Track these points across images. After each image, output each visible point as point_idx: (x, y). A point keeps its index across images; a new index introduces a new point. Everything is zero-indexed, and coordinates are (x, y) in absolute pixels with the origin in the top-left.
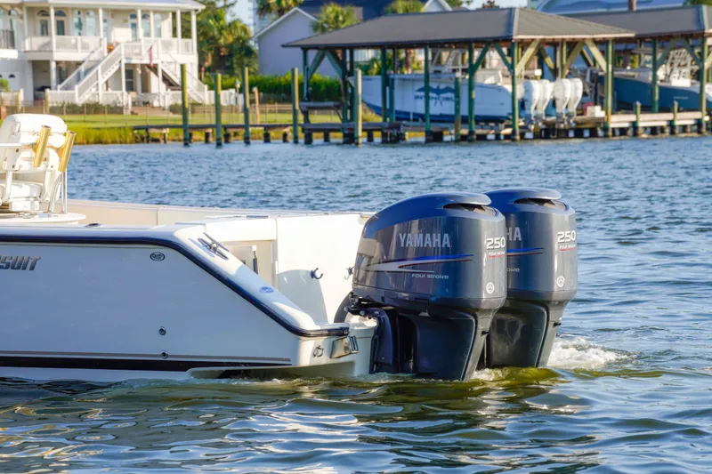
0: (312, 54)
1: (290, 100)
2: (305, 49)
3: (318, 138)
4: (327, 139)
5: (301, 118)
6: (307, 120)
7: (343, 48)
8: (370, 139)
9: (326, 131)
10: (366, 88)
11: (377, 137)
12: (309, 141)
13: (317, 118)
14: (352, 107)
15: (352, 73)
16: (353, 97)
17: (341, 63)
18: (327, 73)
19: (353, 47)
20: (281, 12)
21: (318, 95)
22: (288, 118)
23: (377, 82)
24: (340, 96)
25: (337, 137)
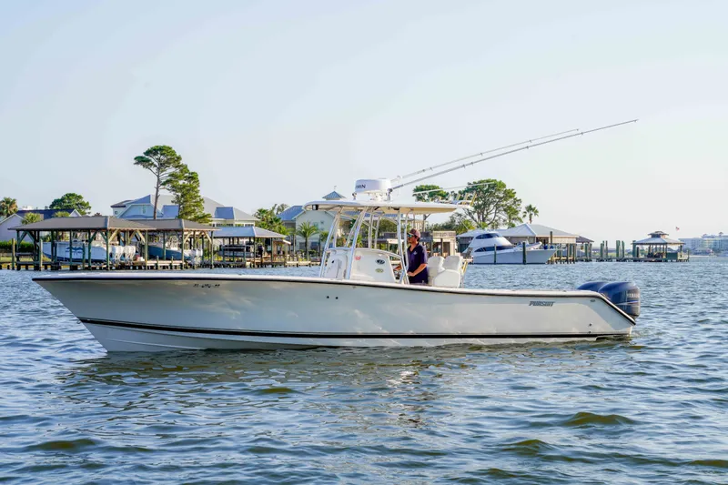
0: (21, 233)
1: (11, 251)
2: (18, 231)
3: (23, 268)
4: (27, 269)
5: (16, 259)
6: (18, 260)
7: (35, 230)
8: (46, 268)
9: (27, 265)
10: (45, 247)
11: (49, 268)
12: (19, 269)
13: (23, 260)
14: (38, 255)
15: (38, 241)
16: (38, 251)
17: (34, 236)
18: (28, 240)
19: (39, 230)
20: (8, 215)
21: (23, 249)
22: (10, 259)
23: (49, 245)
24: (33, 250)
25: (31, 268)
